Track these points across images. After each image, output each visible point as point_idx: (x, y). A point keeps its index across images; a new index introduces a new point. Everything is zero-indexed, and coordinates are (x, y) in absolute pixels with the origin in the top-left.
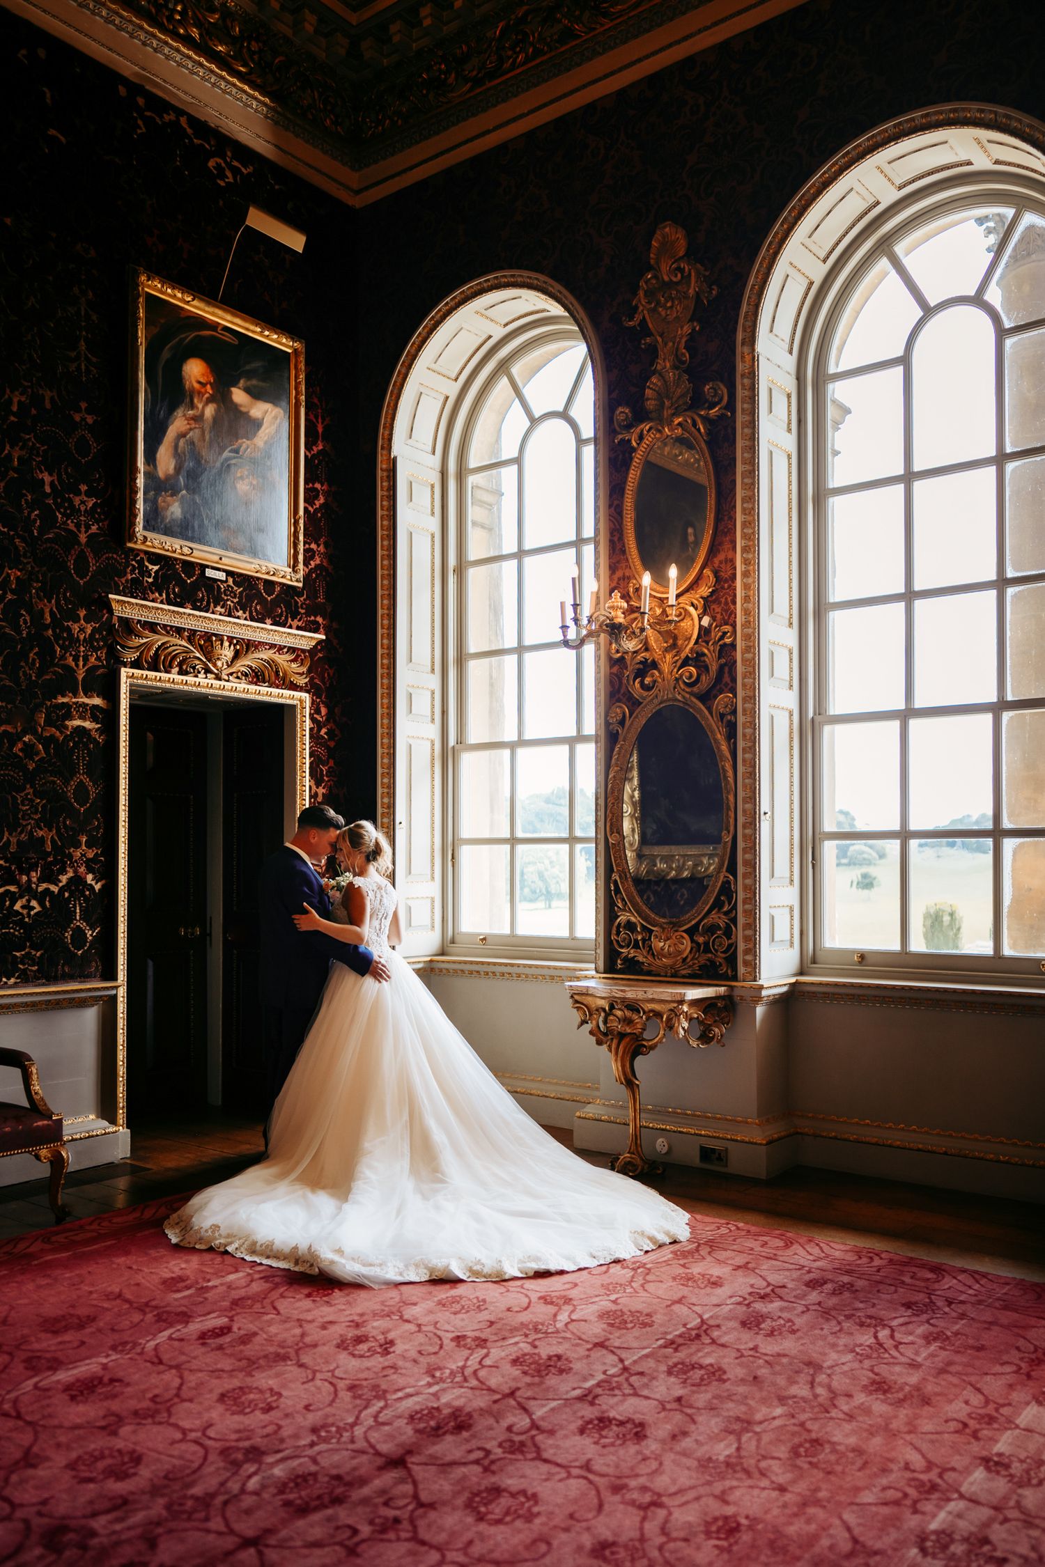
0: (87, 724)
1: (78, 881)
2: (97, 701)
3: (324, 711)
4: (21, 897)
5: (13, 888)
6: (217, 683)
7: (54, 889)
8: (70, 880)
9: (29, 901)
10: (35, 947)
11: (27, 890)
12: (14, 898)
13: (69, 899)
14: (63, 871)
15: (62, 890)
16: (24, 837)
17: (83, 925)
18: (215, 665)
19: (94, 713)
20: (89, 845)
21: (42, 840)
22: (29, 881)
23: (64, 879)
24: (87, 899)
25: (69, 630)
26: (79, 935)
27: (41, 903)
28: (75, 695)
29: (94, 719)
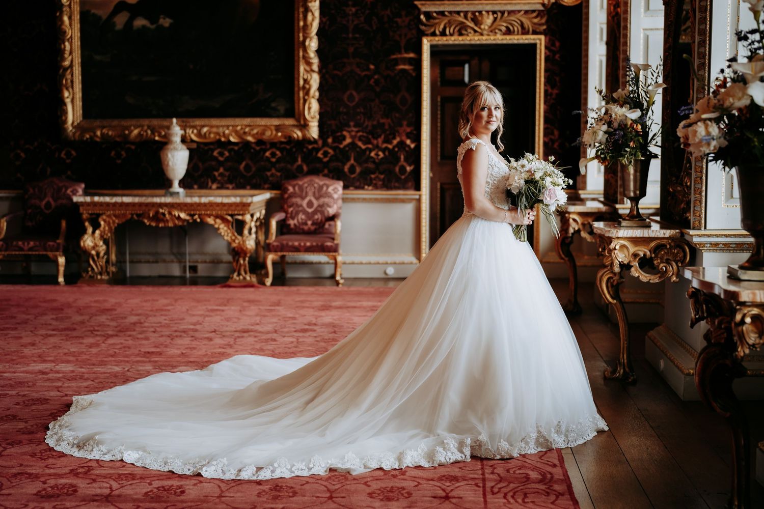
0: (407, 67)
1: (402, 144)
2: (412, 55)
3: (557, 44)
4: (374, 150)
5: (370, 146)
6: (480, 37)
7: (390, 147)
8: (398, 143)
9: (377, 152)
10: (381, 173)
11: (377, 147)
12: (371, 150)
13: (397, 152)
14: (394, 138)
15: (394, 147)
16: (375, 123)
17: (405, 164)
18: (480, 28)
19: (409, 61)
20: (408, 125)
21: (383, 124)
22: (378, 143)
23: (395, 142)
24: (407, 152)
25: (396, 22)
26: (403, 169)
27: (384, 153)
28: (400, 53)
29: (410, 64)
